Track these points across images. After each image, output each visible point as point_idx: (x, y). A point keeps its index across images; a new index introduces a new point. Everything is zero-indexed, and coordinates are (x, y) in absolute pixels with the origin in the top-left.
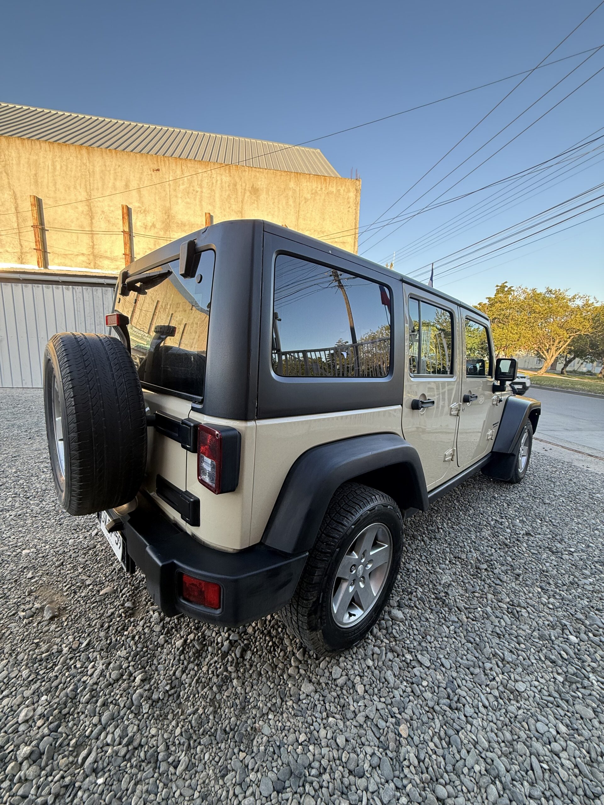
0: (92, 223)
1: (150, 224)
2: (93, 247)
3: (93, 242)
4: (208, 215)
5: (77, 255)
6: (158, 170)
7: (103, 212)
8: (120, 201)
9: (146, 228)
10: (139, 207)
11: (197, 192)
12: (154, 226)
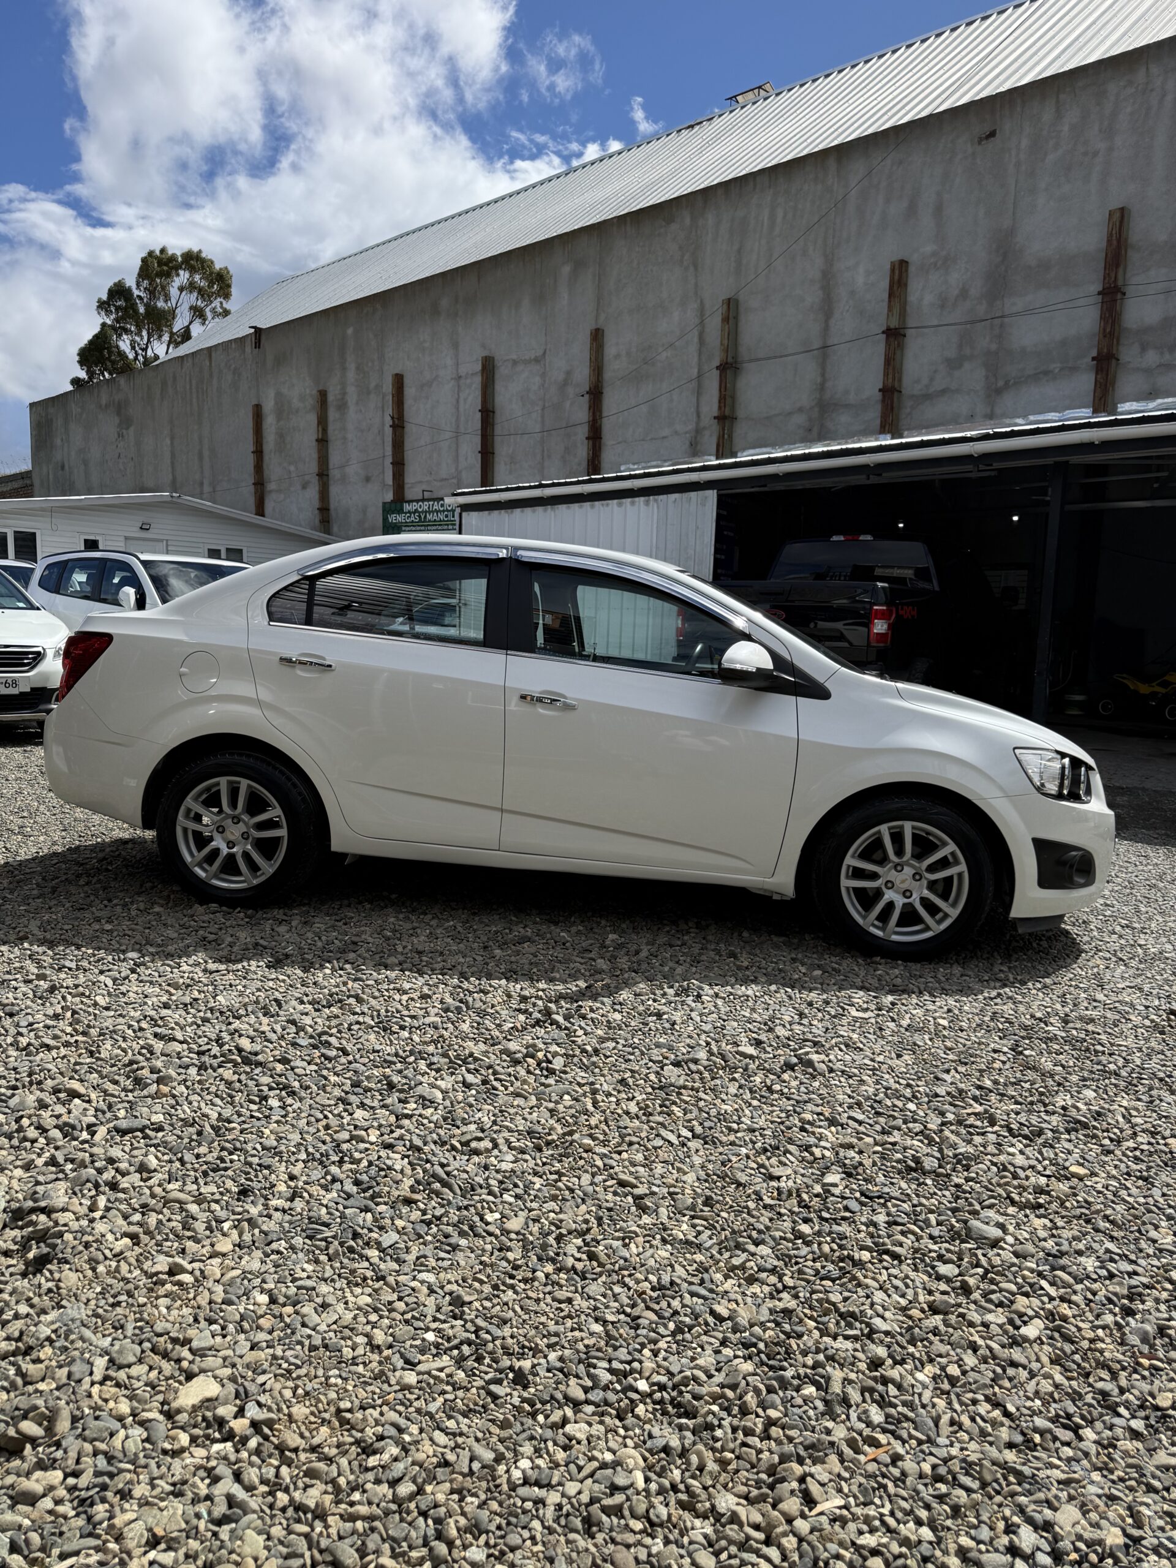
0: (826, 328)
1: (956, 292)
2: (822, 387)
3: (823, 375)
4: (1118, 215)
5: (790, 414)
6: (992, 134)
7: (852, 293)
8: (890, 252)
9: (942, 307)
10: (934, 254)
11: (1096, 154)
12: (964, 294)
